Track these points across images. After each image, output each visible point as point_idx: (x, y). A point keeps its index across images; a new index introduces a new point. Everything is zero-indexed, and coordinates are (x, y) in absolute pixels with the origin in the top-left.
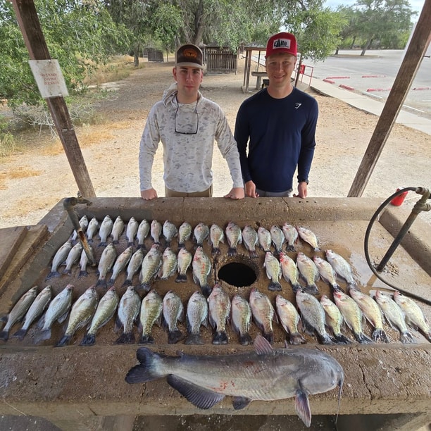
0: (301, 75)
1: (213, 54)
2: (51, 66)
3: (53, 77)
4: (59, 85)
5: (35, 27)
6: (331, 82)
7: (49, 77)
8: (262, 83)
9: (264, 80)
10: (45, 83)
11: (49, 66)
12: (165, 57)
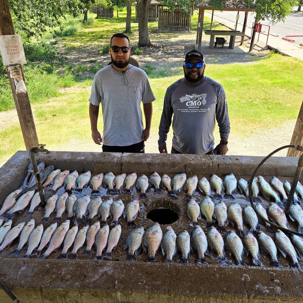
0: (257, 34)
1: (164, 12)
2: (14, 40)
3: (15, 48)
4: (19, 54)
5: (5, 10)
6: (289, 41)
7: (12, 48)
8: (215, 41)
9: (216, 38)
10: (8, 54)
11: (12, 40)
12: (115, 14)
